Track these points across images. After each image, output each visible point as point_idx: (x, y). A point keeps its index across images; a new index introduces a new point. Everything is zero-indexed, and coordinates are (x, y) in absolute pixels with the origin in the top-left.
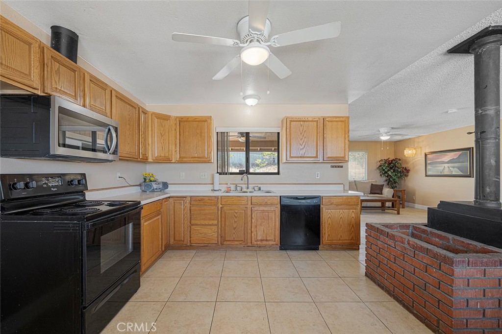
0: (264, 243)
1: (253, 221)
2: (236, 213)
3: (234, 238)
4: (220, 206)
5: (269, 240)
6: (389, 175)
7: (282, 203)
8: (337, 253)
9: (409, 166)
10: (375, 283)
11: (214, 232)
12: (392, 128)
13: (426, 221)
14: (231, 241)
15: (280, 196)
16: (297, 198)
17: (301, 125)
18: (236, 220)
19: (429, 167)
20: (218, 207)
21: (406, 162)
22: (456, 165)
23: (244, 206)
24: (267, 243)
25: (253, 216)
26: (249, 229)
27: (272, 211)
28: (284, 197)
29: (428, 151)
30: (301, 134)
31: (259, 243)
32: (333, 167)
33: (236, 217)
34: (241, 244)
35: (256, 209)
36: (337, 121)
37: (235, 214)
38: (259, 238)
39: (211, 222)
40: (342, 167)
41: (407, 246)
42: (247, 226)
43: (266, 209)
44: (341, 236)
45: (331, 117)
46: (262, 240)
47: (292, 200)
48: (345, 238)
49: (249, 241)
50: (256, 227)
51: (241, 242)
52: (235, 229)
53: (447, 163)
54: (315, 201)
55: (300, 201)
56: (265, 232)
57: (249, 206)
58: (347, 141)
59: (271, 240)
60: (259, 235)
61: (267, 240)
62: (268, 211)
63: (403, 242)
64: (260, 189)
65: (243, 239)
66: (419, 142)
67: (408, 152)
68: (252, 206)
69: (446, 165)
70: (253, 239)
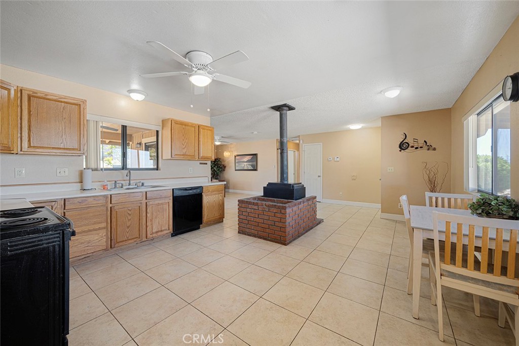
0: (160, 234)
1: (148, 215)
2: (130, 210)
3: (127, 238)
4: (110, 205)
5: (164, 230)
6: (214, 170)
7: (174, 195)
8: (212, 227)
9: (226, 163)
10: (245, 234)
11: (102, 237)
12: (222, 137)
13: (263, 194)
14: (124, 241)
15: (173, 189)
16: (186, 189)
17: (183, 128)
18: (130, 218)
19: (237, 165)
20: (107, 208)
21: (224, 161)
22: (250, 163)
23: (138, 202)
24: (162, 233)
25: (148, 210)
26: (143, 224)
27: (166, 203)
28: (176, 189)
29: (236, 154)
30: (183, 135)
31: (154, 235)
32: (201, 163)
33: (130, 215)
34: (135, 241)
35: (151, 203)
36: (207, 130)
37: (129, 212)
38: (154, 231)
39: (97, 226)
40: (206, 164)
41: (265, 206)
42: (142, 221)
43: (160, 202)
44: (214, 215)
45: (204, 126)
46: (157, 232)
47: (183, 191)
48: (217, 215)
49: (144, 235)
50: (151, 220)
51: (135, 240)
52: (128, 227)
53: (246, 162)
54: (198, 191)
55: (188, 191)
56: (160, 223)
57: (144, 201)
58: (213, 146)
59: (166, 230)
60: (154, 227)
61: (161, 231)
62: (162, 204)
63: (262, 205)
64: (143, 184)
65: (138, 236)
66: (231, 148)
67: (226, 154)
68: (147, 201)
69: (246, 164)
70: (148, 232)
